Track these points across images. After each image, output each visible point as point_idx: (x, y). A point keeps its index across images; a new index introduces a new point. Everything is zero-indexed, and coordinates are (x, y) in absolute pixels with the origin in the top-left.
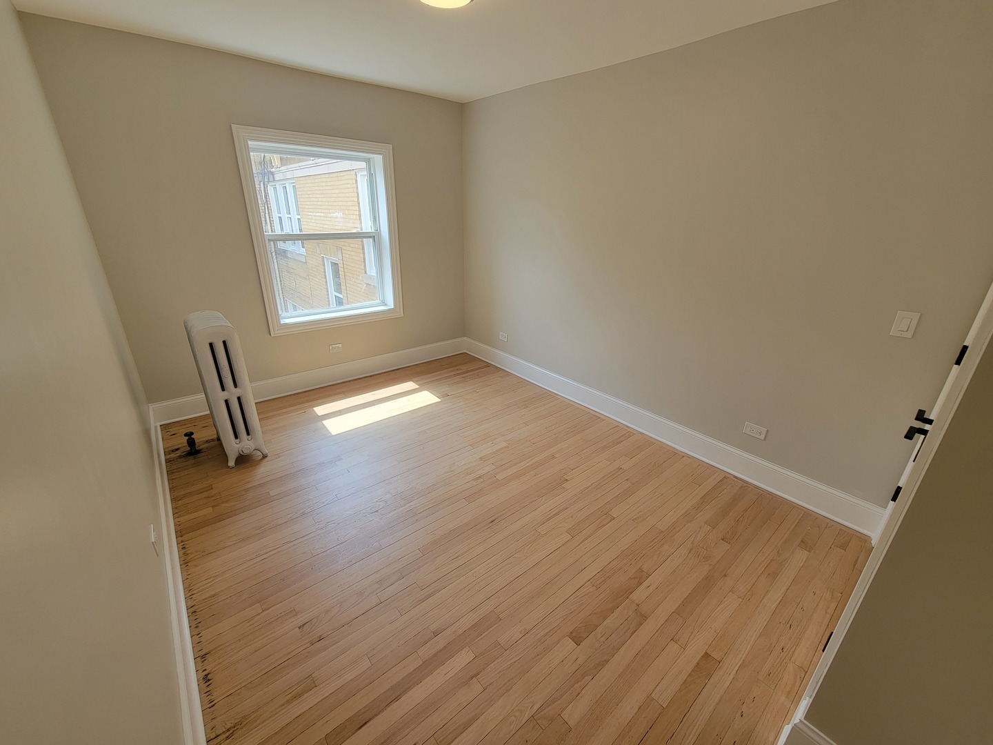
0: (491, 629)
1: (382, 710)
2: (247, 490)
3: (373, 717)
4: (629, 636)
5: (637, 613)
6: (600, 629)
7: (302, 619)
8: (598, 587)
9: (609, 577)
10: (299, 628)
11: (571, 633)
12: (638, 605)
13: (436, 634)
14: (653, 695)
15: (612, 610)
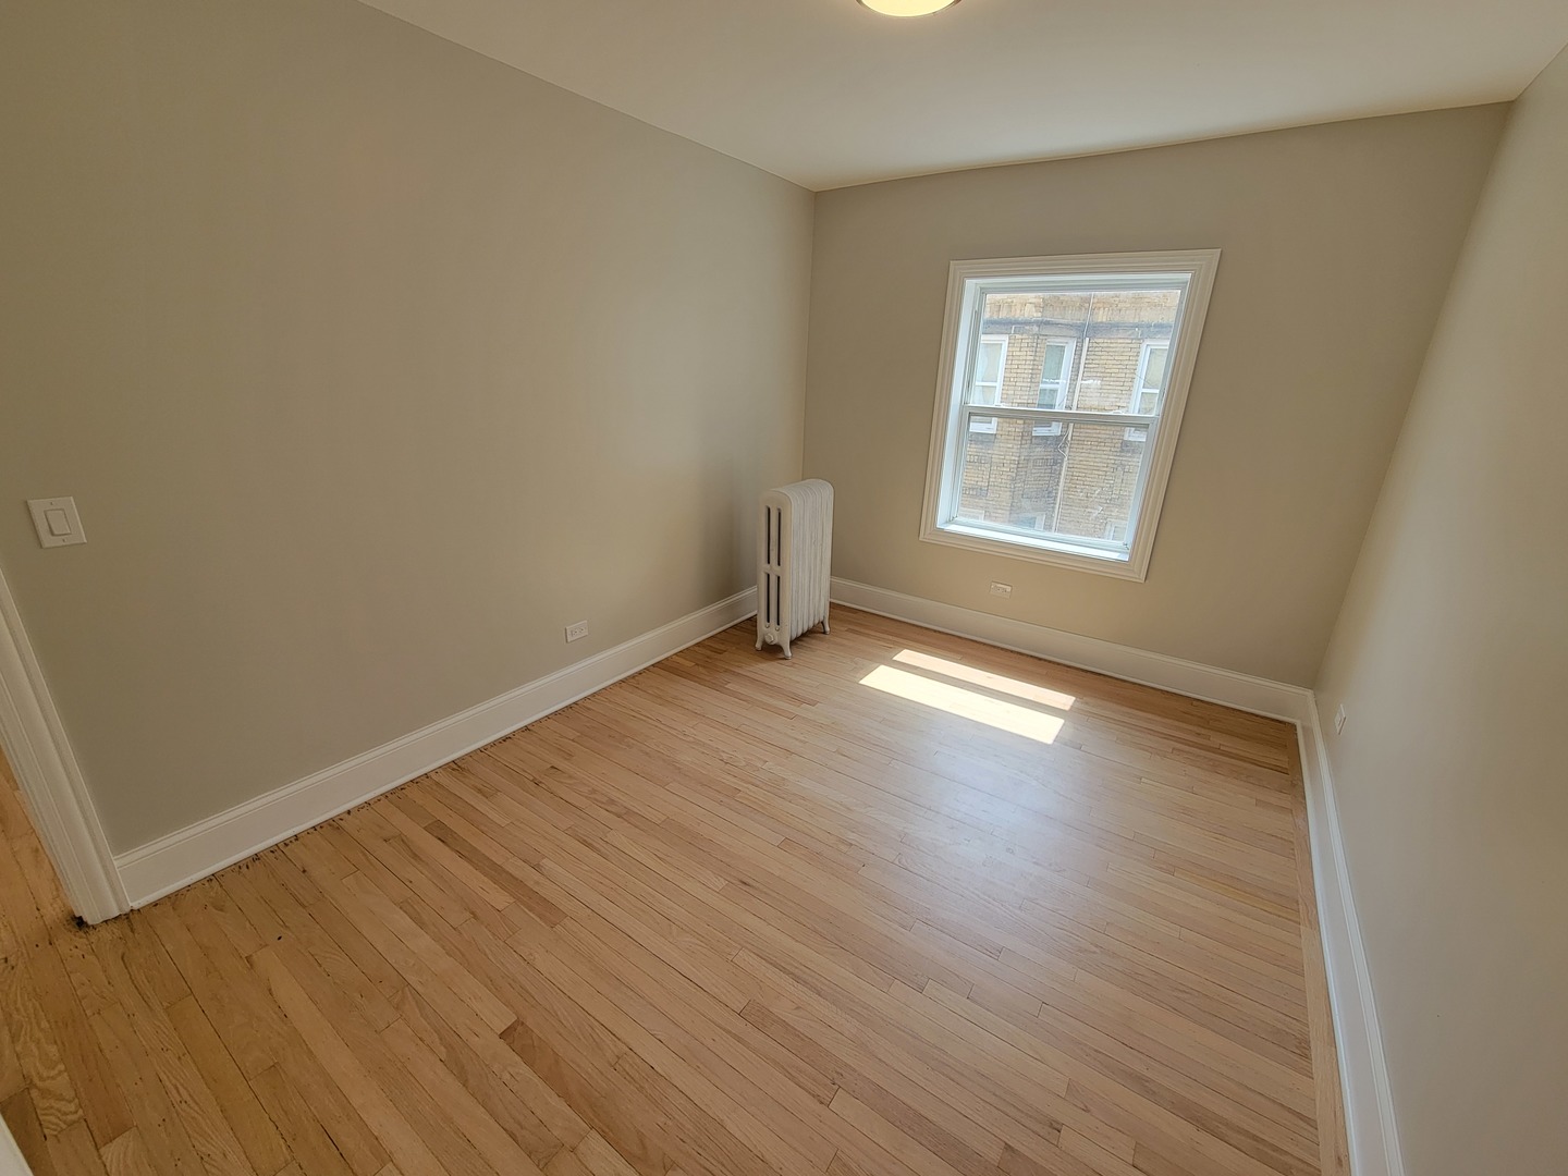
0: (538, 920)
1: (453, 849)
2: (726, 671)
3: (448, 846)
4: (506, 1127)
5: (555, 1146)
6: (525, 1070)
7: (562, 765)
8: (617, 1067)
9: (641, 1089)
10: (552, 767)
11: (523, 1023)
12: (573, 1150)
13: (537, 867)
14: (390, 1165)
15: (565, 1095)
